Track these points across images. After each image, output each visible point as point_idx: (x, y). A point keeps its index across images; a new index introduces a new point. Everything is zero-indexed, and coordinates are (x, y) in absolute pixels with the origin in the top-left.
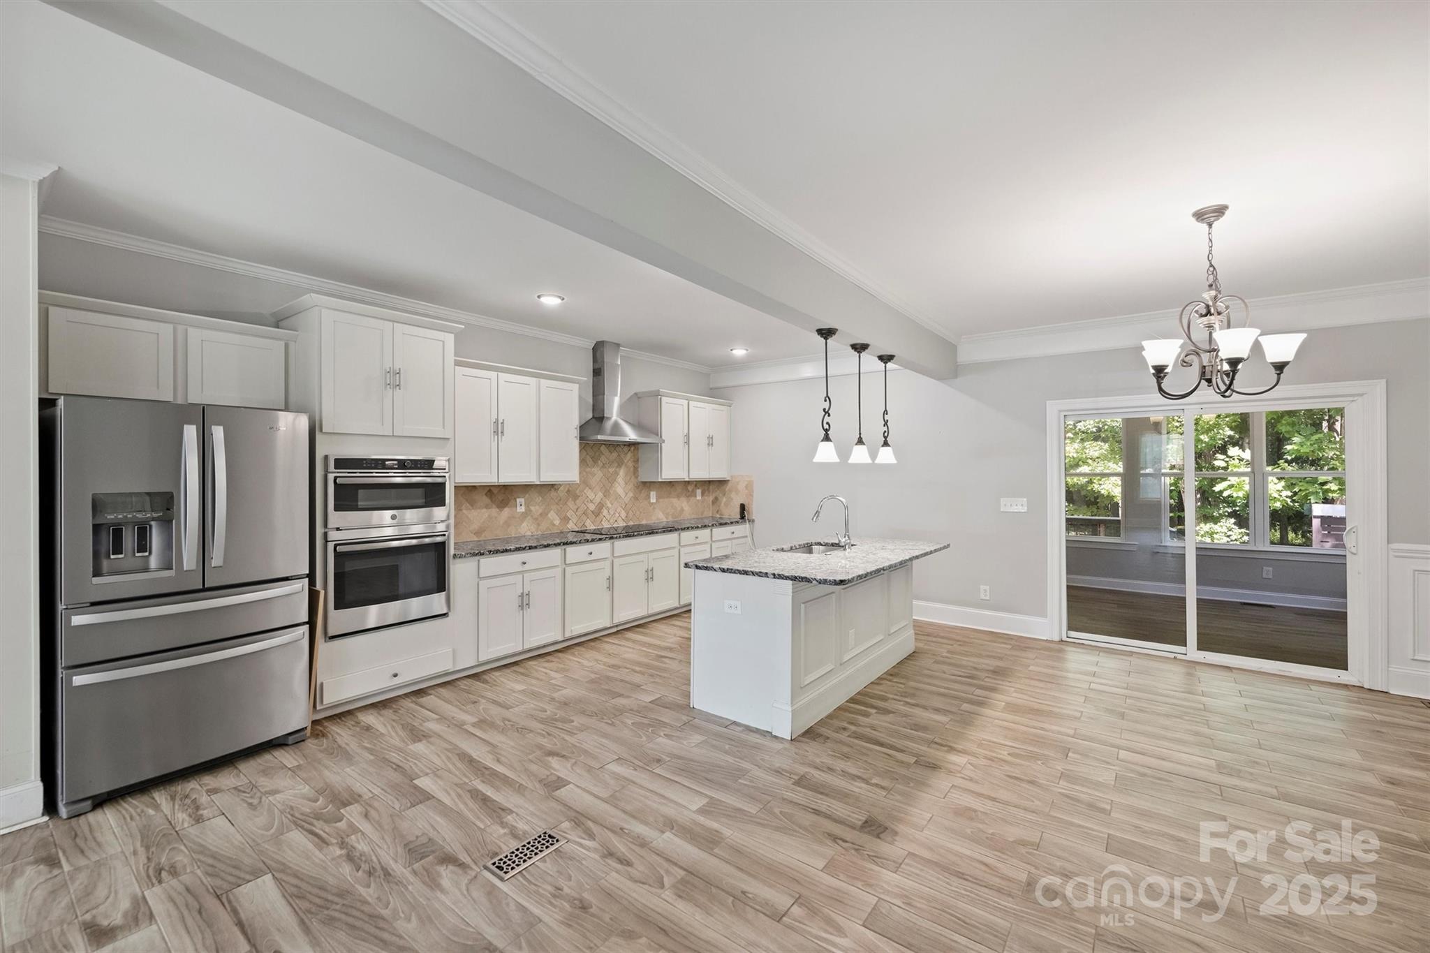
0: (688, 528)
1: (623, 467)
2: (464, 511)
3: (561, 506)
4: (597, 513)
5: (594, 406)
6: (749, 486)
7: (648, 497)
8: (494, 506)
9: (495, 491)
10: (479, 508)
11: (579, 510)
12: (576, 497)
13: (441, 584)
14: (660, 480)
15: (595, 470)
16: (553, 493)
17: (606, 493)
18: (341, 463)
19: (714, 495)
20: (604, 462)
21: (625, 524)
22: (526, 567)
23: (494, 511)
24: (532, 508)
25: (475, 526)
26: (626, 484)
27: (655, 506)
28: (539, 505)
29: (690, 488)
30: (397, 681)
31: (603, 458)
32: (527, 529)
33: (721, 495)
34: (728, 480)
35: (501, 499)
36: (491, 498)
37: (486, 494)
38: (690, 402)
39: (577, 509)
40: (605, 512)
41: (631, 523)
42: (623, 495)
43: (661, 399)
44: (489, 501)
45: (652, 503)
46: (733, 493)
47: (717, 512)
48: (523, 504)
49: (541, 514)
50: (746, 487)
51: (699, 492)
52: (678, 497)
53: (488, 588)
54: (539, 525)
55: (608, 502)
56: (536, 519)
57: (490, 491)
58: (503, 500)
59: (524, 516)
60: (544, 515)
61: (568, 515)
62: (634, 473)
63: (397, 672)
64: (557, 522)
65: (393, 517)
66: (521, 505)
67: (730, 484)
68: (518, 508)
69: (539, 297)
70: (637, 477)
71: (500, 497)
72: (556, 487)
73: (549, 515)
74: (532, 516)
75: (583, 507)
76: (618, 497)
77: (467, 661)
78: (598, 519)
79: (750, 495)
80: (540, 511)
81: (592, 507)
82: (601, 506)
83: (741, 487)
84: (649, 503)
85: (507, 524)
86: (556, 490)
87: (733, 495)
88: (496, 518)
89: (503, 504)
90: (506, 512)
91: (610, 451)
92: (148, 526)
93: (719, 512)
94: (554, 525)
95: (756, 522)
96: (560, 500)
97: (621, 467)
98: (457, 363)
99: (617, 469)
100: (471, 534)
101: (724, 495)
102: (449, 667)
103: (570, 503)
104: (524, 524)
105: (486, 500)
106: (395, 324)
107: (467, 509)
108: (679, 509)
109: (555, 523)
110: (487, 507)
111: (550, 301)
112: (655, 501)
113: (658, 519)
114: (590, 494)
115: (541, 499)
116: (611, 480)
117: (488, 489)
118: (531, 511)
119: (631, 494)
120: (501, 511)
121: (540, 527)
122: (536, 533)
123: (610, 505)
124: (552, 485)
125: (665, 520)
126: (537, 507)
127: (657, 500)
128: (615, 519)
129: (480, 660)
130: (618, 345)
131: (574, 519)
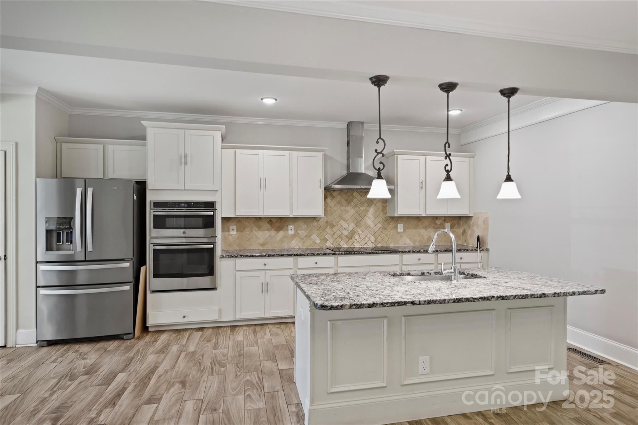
0: (409, 252)
1: (373, 206)
2: (254, 232)
3: (321, 231)
4: (350, 237)
5: (347, 165)
6: (486, 222)
7: (396, 228)
8: (273, 229)
9: (274, 221)
10: (264, 231)
11: (335, 234)
12: (332, 226)
13: (210, 271)
14: (396, 216)
15: (348, 208)
16: (315, 223)
17: (358, 224)
18: (157, 205)
19: (463, 229)
20: (356, 203)
21: (374, 246)
22: (267, 267)
23: (273, 233)
24: (299, 232)
25: (261, 241)
26: (376, 218)
27: (403, 235)
28: (304, 230)
29: (438, 222)
30: (185, 320)
31: (355, 201)
32: (295, 245)
33: (467, 228)
34: (472, 216)
35: (278, 226)
36: (271, 225)
37: (268, 222)
38: (427, 156)
39: (334, 234)
40: (356, 237)
41: (380, 245)
42: (372, 225)
43: (397, 156)
44: (270, 226)
45: (400, 232)
46: (475, 226)
47: (465, 241)
48: (293, 229)
49: (306, 236)
50: (484, 222)
51: (448, 225)
52: (426, 228)
53: (241, 277)
54: (304, 242)
55: (359, 230)
56: (302, 239)
57: (270, 221)
58: (279, 226)
59: (294, 236)
60: (308, 236)
61: (327, 237)
62: (383, 211)
63: (185, 315)
64: (318, 241)
65: (184, 233)
66: (291, 229)
67: (473, 220)
68: (289, 231)
69: (262, 99)
70: (385, 214)
71: (278, 225)
72: (317, 219)
73: (312, 237)
74: (299, 237)
75: (338, 233)
76: (367, 227)
77: (228, 317)
78: (351, 241)
79: (486, 229)
80: (305, 234)
81: (346, 233)
82: (353, 233)
83: (480, 222)
84: (397, 232)
85: (282, 240)
86: (318, 221)
87: (475, 228)
88: (274, 236)
89: (278, 229)
90: (281, 234)
91: (361, 196)
92: (61, 232)
93: (466, 241)
94: (315, 243)
95: (490, 251)
96: (320, 227)
97: (371, 206)
98: (223, 148)
99: (368, 208)
100: (258, 245)
101: (469, 228)
102: (215, 317)
103: (328, 230)
104: (294, 241)
105: (268, 226)
106: (185, 130)
107: (255, 230)
108: (426, 237)
109: (316, 242)
110: (268, 230)
111: (269, 102)
112: (402, 230)
113: (405, 244)
114: (345, 225)
115: (306, 226)
116: (363, 215)
117: (269, 219)
118: (298, 233)
119: (380, 225)
120: (278, 233)
121: (305, 244)
122: (302, 247)
123: (361, 232)
124: (315, 217)
125: (412, 245)
126: (303, 231)
127: (404, 230)
128: (365, 242)
129: (236, 318)
130: (362, 123)
131: (331, 240)
